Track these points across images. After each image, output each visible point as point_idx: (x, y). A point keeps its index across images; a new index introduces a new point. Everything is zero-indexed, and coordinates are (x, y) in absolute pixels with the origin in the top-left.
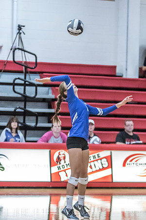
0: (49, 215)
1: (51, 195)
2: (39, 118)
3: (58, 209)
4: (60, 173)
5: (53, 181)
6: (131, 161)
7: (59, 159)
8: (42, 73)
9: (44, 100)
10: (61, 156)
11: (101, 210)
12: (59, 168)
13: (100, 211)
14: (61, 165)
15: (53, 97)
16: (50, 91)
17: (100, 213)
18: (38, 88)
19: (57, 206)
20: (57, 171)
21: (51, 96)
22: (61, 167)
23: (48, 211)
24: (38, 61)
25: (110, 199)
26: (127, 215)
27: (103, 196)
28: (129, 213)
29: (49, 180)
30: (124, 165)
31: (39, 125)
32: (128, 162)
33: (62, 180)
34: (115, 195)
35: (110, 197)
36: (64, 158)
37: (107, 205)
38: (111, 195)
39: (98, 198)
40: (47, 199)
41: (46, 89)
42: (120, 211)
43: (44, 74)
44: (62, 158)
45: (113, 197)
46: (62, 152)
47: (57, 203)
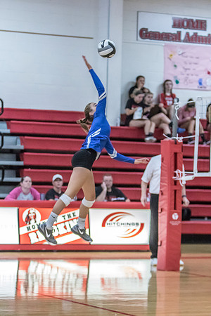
0: (17, 282)
1: (19, 259)
2: (6, 172)
3: (27, 275)
4: (30, 235)
5: (21, 243)
6: (111, 220)
7: (28, 219)
8: (10, 120)
9: (11, 151)
10: (31, 215)
11: (77, 276)
12: (29, 229)
13: (76, 278)
14: (31, 226)
15: (22, 147)
16: (19, 141)
17: (76, 280)
18: (5, 137)
19: (27, 272)
20: (26, 231)
21: (20, 146)
22: (31, 228)
23: (16, 278)
24: (5, 107)
25: (87, 264)
26: (106, 282)
27: (79, 261)
28: (109, 280)
29: (17, 243)
30: (103, 225)
31: (6, 179)
32: (108, 221)
33: (32, 242)
34: (93, 258)
35: (87, 261)
36: (35, 217)
37: (84, 270)
38: (89, 259)
39: (73, 262)
40: (16, 263)
41: (14, 138)
42: (99, 278)
43: (12, 121)
44: (32, 218)
45: (91, 261)
46: (33, 210)
47: (26, 268)
